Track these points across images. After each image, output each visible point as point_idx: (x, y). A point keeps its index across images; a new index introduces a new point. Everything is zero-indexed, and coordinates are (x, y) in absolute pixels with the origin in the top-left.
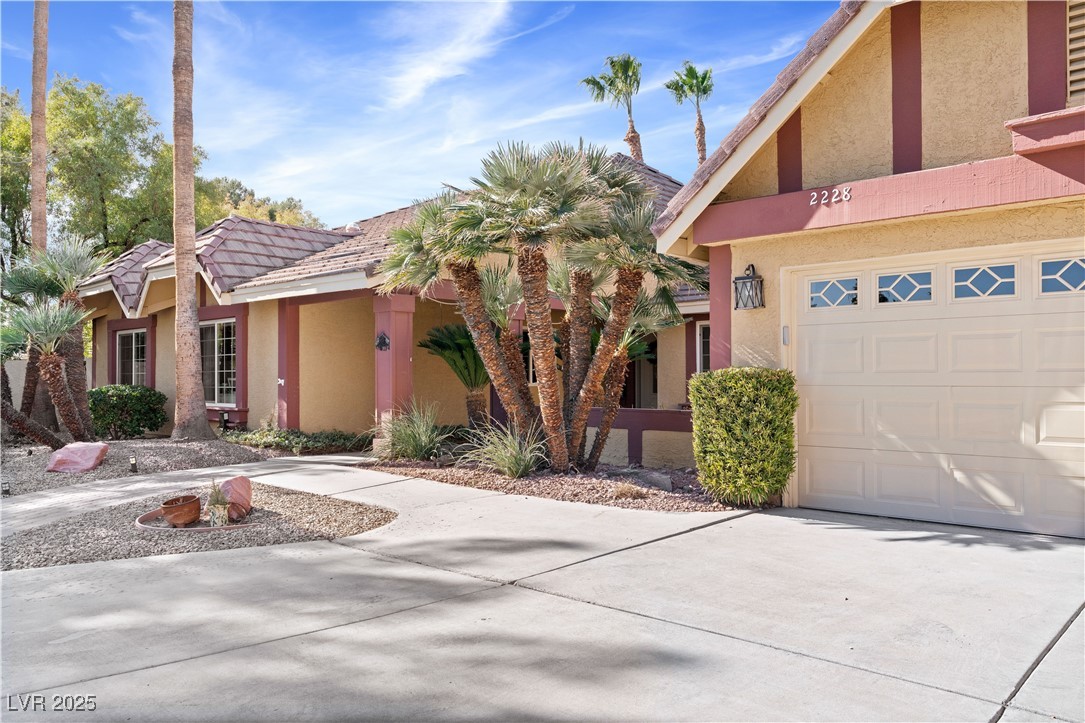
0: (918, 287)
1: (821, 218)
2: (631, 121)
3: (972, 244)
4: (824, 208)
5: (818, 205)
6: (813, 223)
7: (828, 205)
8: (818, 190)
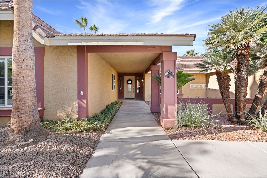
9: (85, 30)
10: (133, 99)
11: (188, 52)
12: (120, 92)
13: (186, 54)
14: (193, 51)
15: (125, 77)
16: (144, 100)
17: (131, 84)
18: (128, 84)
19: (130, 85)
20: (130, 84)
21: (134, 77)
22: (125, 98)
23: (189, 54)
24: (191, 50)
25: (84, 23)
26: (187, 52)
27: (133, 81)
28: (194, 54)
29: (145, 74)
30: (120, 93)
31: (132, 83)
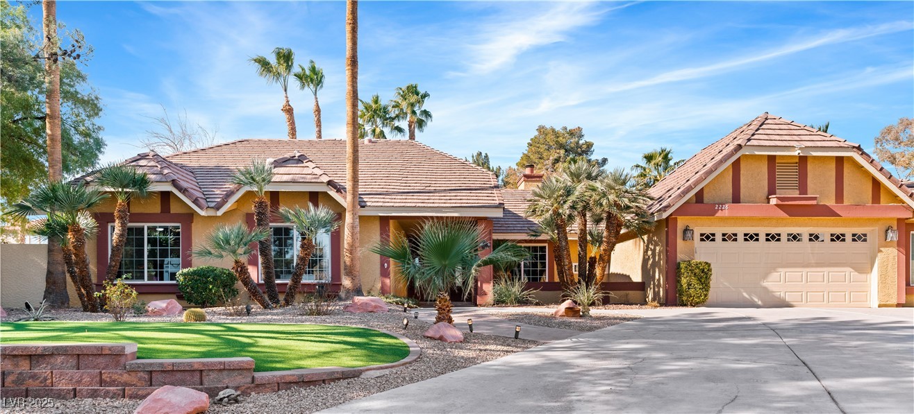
0: (734, 237)
1: (719, 214)
2: (287, 97)
3: (753, 226)
4: (720, 211)
5: (718, 210)
6: (717, 215)
7: (722, 210)
8: (719, 204)
9: (286, 90)
11: (649, 158)
13: (643, 163)
14: (667, 154)
23: (653, 162)
24: (659, 150)
25: (282, 69)
26: (645, 157)
28: (672, 163)
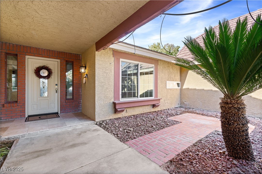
10: (55, 115)
12: (9, 99)
15: (27, 57)
16: (94, 120)
17: (48, 77)
18: (40, 77)
19: (46, 81)
20: (44, 77)
21: (59, 60)
22: (29, 116)
27: (53, 71)
29: (97, 53)
30: (9, 103)
31: (52, 77)
